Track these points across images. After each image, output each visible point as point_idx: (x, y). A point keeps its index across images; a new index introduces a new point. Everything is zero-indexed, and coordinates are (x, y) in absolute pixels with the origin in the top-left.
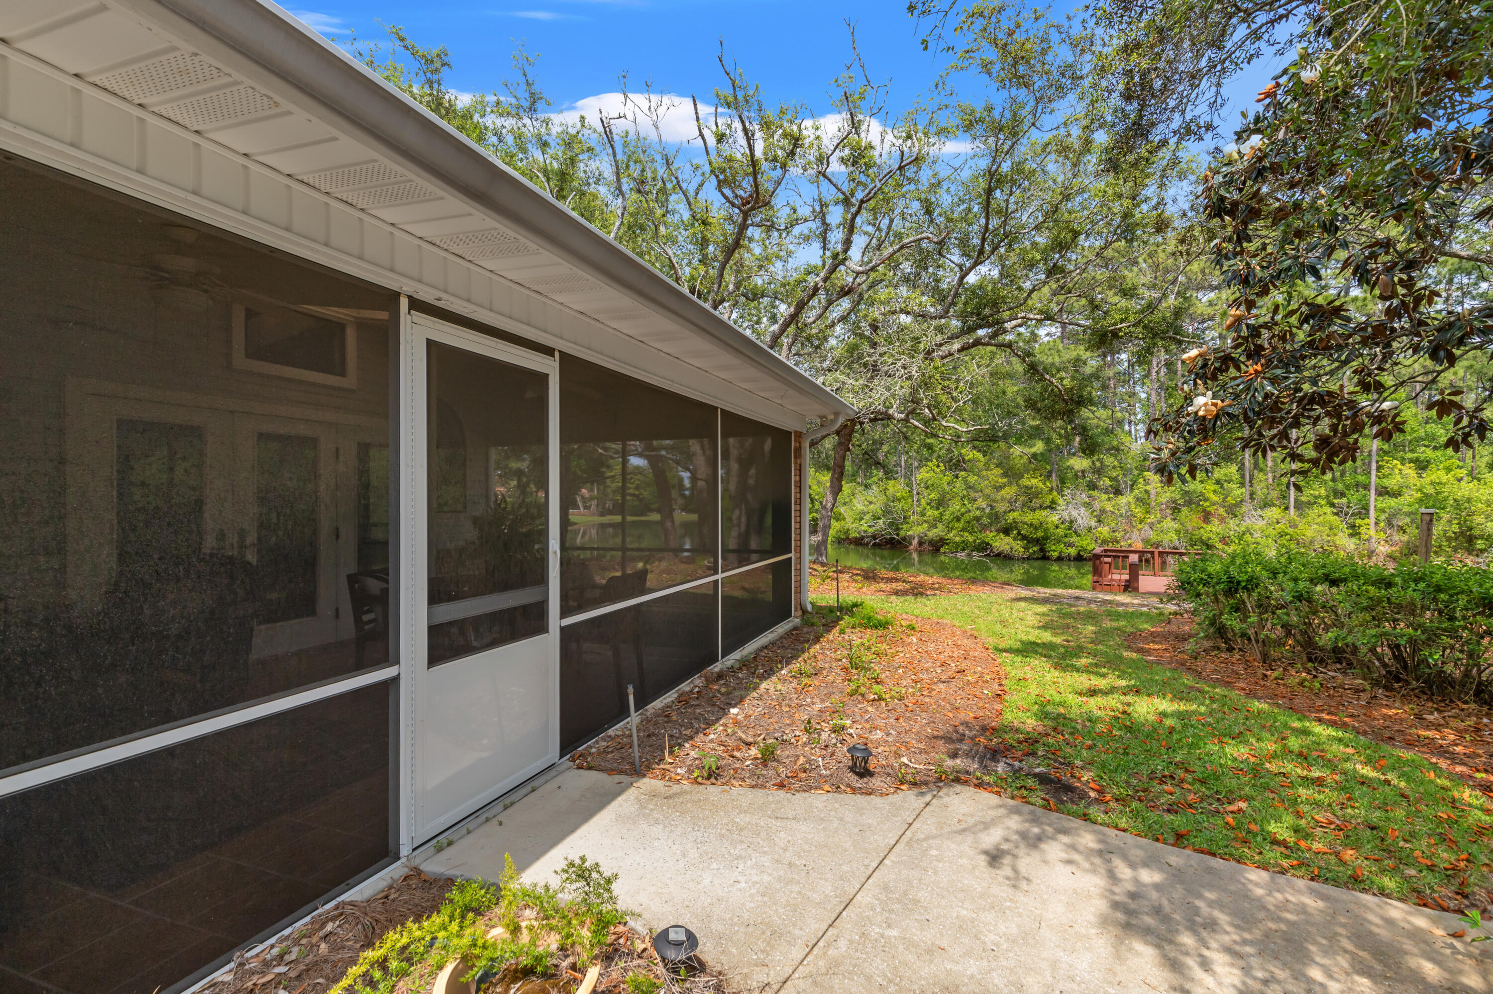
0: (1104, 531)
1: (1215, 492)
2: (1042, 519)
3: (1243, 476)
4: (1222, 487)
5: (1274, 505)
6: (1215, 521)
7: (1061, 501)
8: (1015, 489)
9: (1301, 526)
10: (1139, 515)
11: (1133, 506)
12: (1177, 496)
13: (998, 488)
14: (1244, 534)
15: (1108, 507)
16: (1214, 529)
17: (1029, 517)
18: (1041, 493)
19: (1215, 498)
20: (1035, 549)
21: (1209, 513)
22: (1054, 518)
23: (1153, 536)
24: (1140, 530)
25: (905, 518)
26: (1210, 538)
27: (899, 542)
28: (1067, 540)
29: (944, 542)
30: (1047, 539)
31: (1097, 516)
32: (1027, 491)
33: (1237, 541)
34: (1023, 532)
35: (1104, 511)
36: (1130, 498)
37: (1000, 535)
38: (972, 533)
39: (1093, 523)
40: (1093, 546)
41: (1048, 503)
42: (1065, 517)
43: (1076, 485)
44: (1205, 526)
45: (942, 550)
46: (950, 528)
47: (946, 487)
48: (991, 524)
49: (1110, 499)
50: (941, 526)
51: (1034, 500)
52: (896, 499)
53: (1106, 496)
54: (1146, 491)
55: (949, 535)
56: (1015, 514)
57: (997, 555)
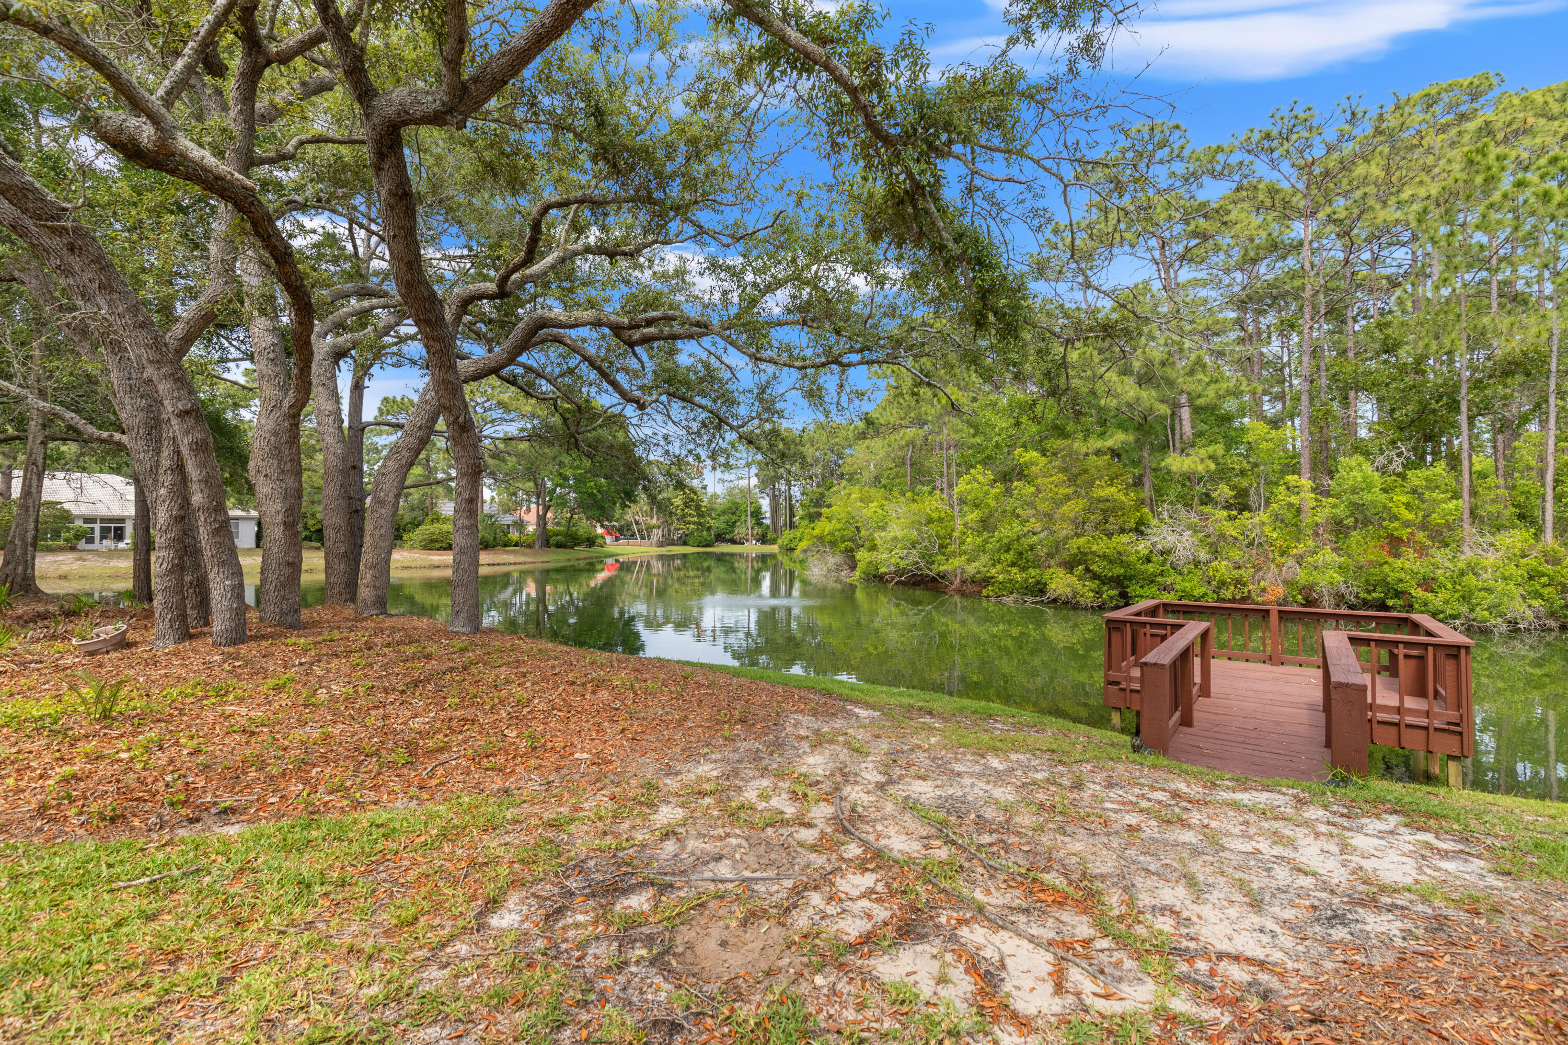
0: (1222, 568)
1: (1408, 506)
2: (1120, 547)
4: (1420, 497)
5: (1513, 527)
6: (1410, 553)
7: (1154, 522)
8: (1082, 503)
10: (1278, 543)
11: (1267, 529)
12: (1341, 511)
13: (1059, 503)
14: (1462, 573)
15: (1230, 530)
16: (1407, 565)
17: (1101, 546)
18: (1122, 509)
19: (1407, 515)
20: (1112, 592)
21: (1399, 540)
22: (1143, 547)
23: (1302, 576)
24: (1280, 566)
25: (942, 547)
26: (1401, 581)
27: (934, 580)
28: (1160, 579)
29: (987, 581)
30: (1130, 578)
31: (1211, 545)
32: (1101, 506)
33: (1449, 586)
34: (1094, 567)
35: (1222, 536)
36: (1263, 516)
37: (1061, 572)
38: (1024, 569)
39: (1203, 555)
40: (1203, 590)
41: (1132, 524)
42: (1159, 546)
43: (1181, 498)
44: (1390, 560)
45: (985, 592)
46: (996, 562)
47: (993, 503)
48: (1050, 555)
49: (1231, 518)
50: (984, 559)
51: (1111, 519)
52: (930, 521)
53: (1225, 513)
54: (1290, 505)
55: (993, 571)
56: (1082, 540)
57: (1055, 601)
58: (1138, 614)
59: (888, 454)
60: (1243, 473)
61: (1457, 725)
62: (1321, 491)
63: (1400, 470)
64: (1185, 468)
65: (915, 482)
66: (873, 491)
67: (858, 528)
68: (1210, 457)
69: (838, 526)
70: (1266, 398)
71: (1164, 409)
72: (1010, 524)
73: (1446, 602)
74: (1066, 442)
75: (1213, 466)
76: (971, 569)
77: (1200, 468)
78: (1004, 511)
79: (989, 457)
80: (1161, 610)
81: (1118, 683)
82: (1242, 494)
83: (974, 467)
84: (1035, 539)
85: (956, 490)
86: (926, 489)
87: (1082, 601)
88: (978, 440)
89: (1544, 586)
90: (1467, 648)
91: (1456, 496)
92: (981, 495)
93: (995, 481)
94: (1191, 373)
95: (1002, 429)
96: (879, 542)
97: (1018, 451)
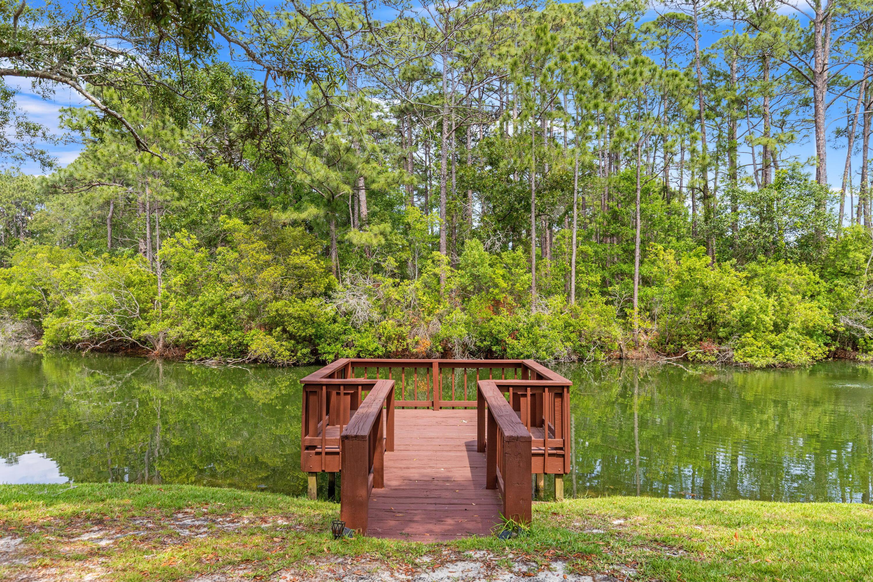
0: (389, 326)
1: (503, 276)
2: (312, 310)
3: (529, 260)
4: (510, 271)
5: (556, 293)
6: (504, 311)
7: (339, 287)
8: (280, 269)
9: (582, 316)
10: (427, 305)
11: (420, 294)
12: (466, 281)
13: (260, 268)
14: (533, 326)
15: (395, 294)
16: (503, 321)
17: (296, 308)
18: (313, 275)
19: (503, 284)
20: (305, 351)
21: (499, 302)
22: (330, 310)
23: (442, 331)
24: (428, 323)
25: (143, 311)
26: (499, 332)
27: (134, 345)
28: (343, 337)
29: (190, 345)
30: (320, 337)
31: (381, 307)
32: (297, 272)
33: (526, 335)
34: (290, 328)
35: (389, 300)
36: (418, 283)
37: (261, 334)
38: (226, 332)
39: (376, 316)
40: (376, 344)
41: (322, 289)
42: (343, 308)
43: (359, 266)
44: (494, 317)
45: (188, 356)
46: (199, 326)
47: (197, 268)
48: (251, 318)
49: (396, 285)
50: (187, 323)
51: (305, 285)
52: (129, 284)
53: (391, 280)
54: (435, 275)
55: (197, 335)
56: (280, 304)
57: (256, 361)
58: (331, 376)
59: (86, 213)
60: (403, 249)
61: (561, 449)
62: (454, 265)
63: (499, 251)
64: (363, 241)
65: (115, 243)
66: (65, 252)
67: (45, 291)
68: (381, 233)
69: (20, 289)
70: (415, 193)
71: (347, 189)
72: (214, 288)
73: (524, 346)
74: (266, 212)
75: (383, 242)
76: (173, 334)
77: (375, 242)
78: (208, 276)
79: (194, 222)
80: (350, 369)
81: (314, 447)
82: (402, 264)
83: (180, 231)
84: (238, 302)
85: (159, 253)
86: (128, 251)
87: (279, 359)
88: (183, 203)
89: (571, 332)
90: (568, 387)
91: (530, 271)
92: (186, 259)
93: (200, 246)
94: (368, 162)
95: (207, 195)
96: (70, 306)
97: (222, 218)
